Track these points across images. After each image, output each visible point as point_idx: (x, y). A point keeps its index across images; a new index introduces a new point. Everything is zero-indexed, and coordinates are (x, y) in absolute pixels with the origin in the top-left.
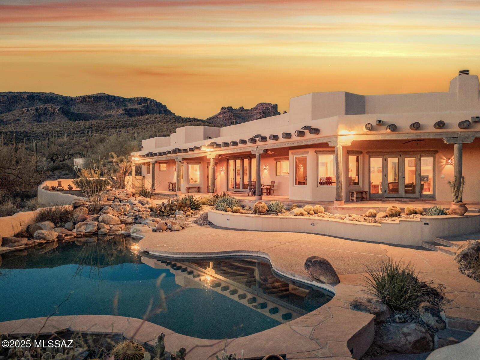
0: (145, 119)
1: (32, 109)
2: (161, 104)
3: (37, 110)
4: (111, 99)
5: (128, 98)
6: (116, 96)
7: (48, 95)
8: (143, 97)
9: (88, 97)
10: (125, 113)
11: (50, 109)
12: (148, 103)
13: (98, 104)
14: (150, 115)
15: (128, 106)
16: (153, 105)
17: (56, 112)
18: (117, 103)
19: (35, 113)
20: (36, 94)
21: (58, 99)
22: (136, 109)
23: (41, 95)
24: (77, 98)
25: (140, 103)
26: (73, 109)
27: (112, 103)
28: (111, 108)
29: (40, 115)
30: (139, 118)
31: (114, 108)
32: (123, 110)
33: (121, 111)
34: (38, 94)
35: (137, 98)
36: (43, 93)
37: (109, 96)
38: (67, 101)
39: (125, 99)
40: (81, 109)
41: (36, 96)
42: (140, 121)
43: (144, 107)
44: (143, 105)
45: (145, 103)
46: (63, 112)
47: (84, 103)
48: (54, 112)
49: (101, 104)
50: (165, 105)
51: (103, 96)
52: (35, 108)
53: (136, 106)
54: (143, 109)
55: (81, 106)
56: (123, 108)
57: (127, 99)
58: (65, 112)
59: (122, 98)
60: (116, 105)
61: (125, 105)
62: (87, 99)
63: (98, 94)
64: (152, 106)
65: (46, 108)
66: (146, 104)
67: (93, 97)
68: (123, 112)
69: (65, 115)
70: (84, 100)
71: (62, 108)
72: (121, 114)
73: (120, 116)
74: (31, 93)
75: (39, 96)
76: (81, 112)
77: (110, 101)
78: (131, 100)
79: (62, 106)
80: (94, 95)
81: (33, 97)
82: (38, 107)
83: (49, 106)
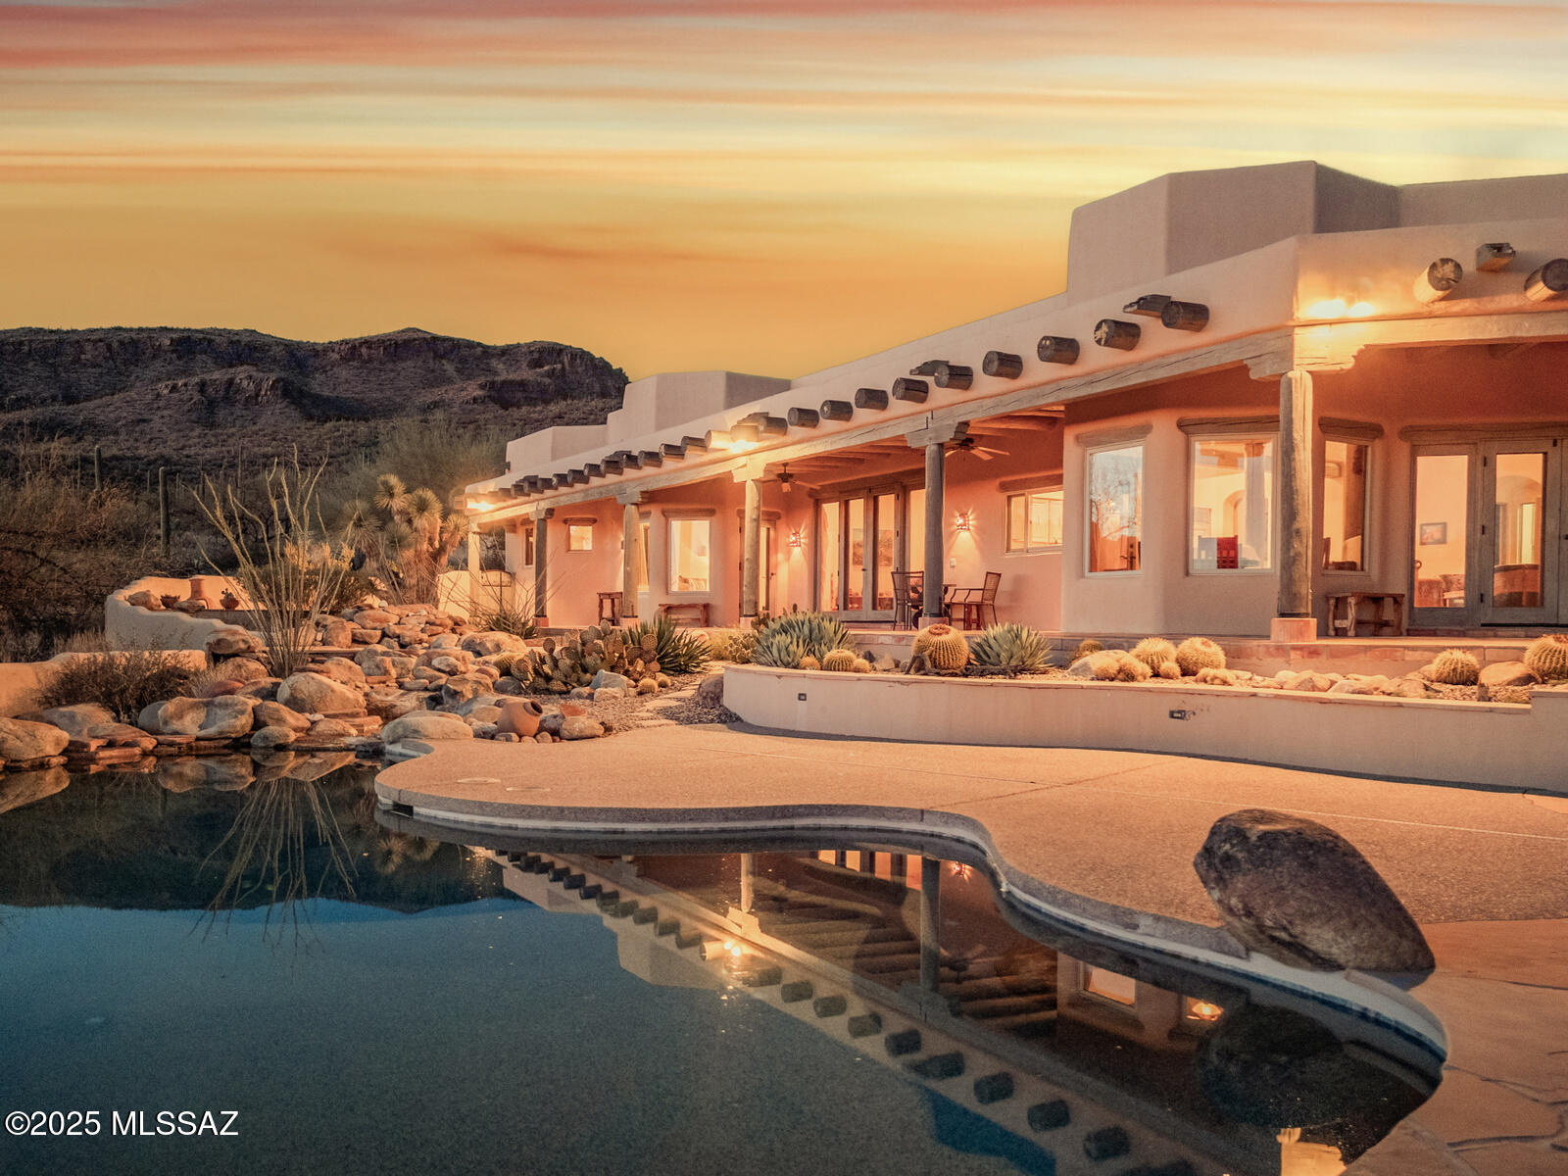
0: (551, 415)
1: (185, 385)
2: (607, 365)
3: (202, 387)
4: (442, 351)
5: (498, 344)
6: (458, 340)
7: (236, 338)
8: (549, 343)
9: (367, 342)
10: (489, 397)
11: (245, 383)
12: (566, 360)
13: (401, 365)
14: (569, 402)
15: (496, 373)
16: (580, 370)
17: (263, 393)
18: (463, 360)
19: (197, 397)
20: (201, 336)
21: (268, 351)
22: (522, 380)
23: (218, 339)
24: (330, 347)
25: (536, 363)
26: (318, 385)
27: (444, 361)
28: (440, 380)
29: (211, 405)
30: (535, 412)
31: (450, 381)
32: (482, 387)
33: (473, 390)
34: (208, 333)
35: (529, 345)
36: (221, 332)
37: (435, 339)
38: (299, 358)
39: (489, 347)
40: (343, 383)
41: (200, 340)
42: (537, 421)
43: (551, 374)
44: (546, 368)
45: (555, 363)
46: (286, 394)
47: (355, 364)
48: (257, 395)
49: (409, 366)
50: (621, 370)
51: (415, 340)
52: (196, 379)
53: (526, 374)
54: (547, 381)
55: (343, 373)
56: (482, 380)
57: (495, 348)
58: (293, 394)
59: (479, 344)
60: (458, 371)
61: (489, 370)
62: (364, 350)
63: (399, 332)
64: (577, 373)
65: (231, 382)
66: (559, 366)
67: (384, 341)
68: (479, 393)
69: (292, 403)
70: (353, 351)
71: (282, 379)
72: (475, 400)
73: (470, 407)
74: (185, 330)
75: (210, 341)
76: (342, 392)
77: (438, 356)
78: (507, 353)
79: (283, 375)
80: (386, 335)
81: (189, 345)
82: (207, 377)
83: (241, 374)
